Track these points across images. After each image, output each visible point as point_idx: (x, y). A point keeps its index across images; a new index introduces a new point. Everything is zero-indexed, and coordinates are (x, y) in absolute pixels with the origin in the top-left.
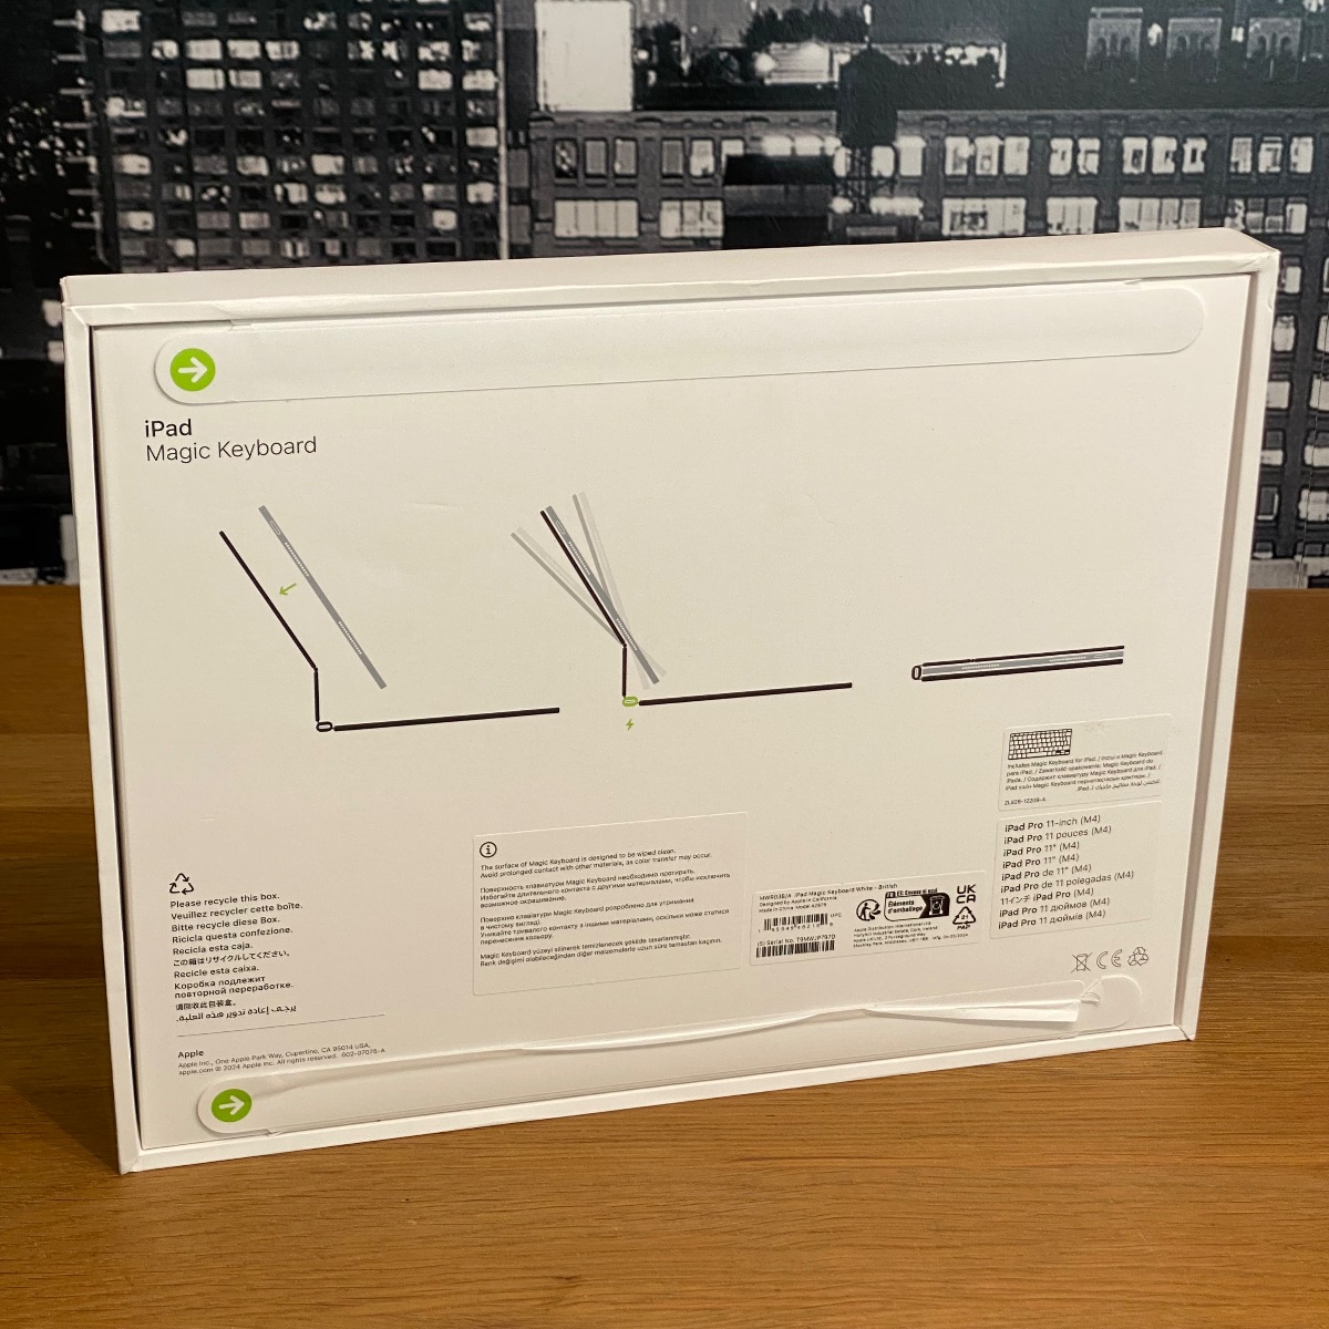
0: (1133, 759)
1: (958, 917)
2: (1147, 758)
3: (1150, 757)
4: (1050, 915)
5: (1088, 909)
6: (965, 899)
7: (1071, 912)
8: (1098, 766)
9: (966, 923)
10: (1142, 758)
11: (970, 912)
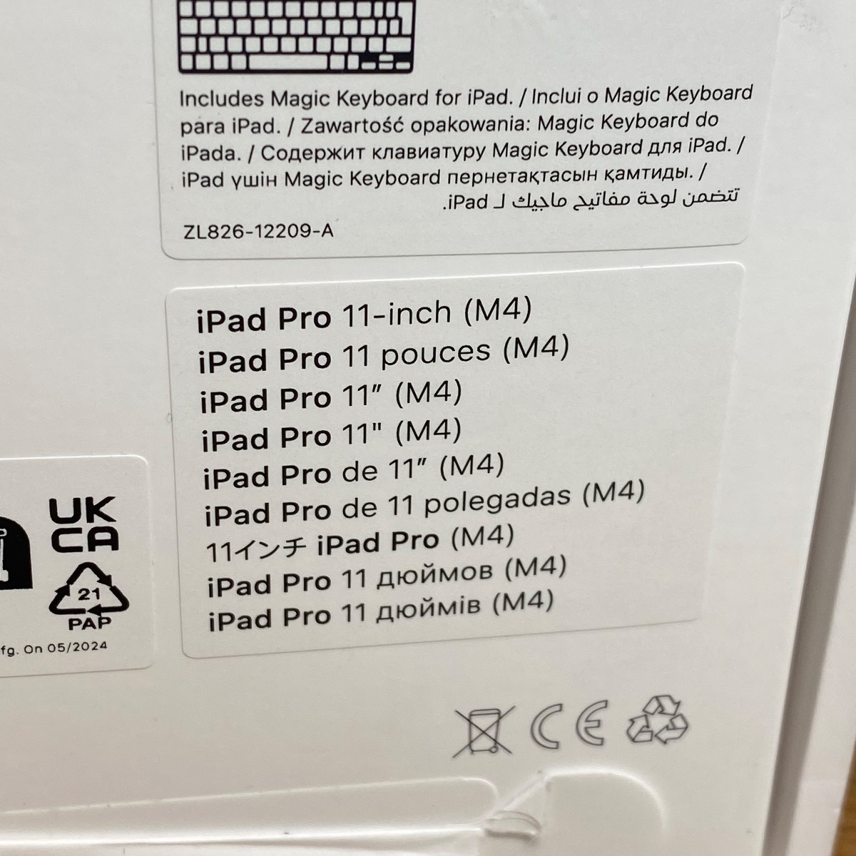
0: (647, 110)
1: (63, 592)
2: (699, 108)
3: (711, 107)
4: (374, 599)
5: (498, 584)
6: (81, 540)
7: (444, 592)
8: (521, 125)
9: (97, 610)
10: (679, 108)
11: (105, 579)
